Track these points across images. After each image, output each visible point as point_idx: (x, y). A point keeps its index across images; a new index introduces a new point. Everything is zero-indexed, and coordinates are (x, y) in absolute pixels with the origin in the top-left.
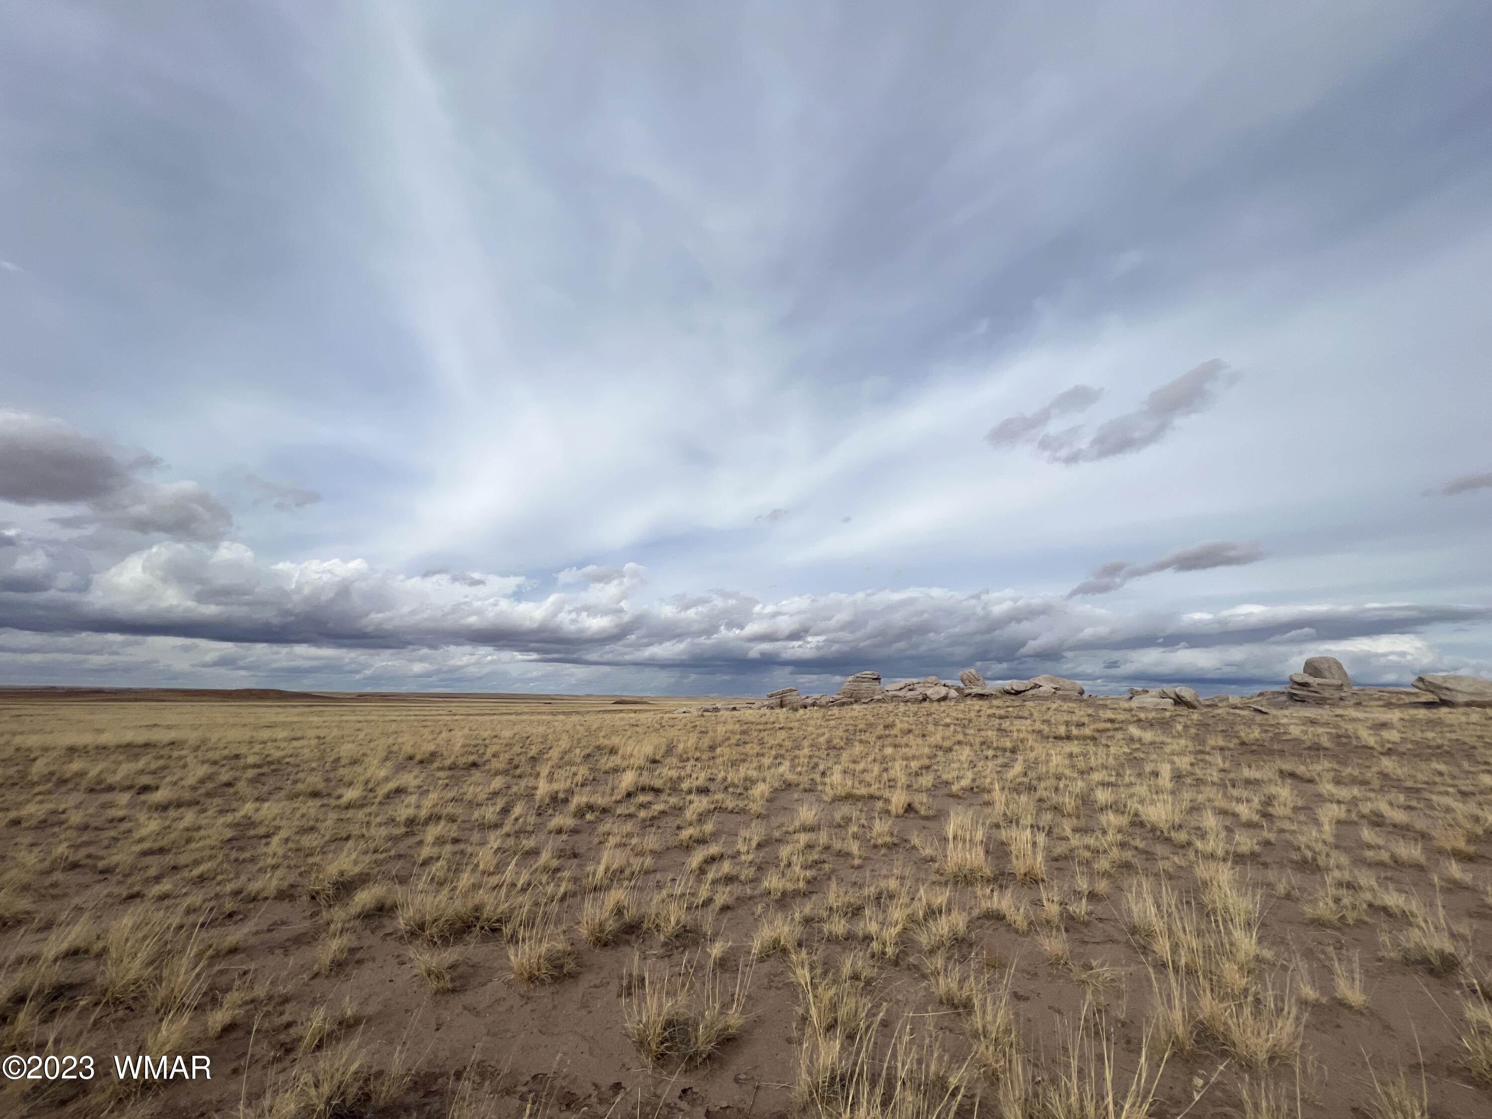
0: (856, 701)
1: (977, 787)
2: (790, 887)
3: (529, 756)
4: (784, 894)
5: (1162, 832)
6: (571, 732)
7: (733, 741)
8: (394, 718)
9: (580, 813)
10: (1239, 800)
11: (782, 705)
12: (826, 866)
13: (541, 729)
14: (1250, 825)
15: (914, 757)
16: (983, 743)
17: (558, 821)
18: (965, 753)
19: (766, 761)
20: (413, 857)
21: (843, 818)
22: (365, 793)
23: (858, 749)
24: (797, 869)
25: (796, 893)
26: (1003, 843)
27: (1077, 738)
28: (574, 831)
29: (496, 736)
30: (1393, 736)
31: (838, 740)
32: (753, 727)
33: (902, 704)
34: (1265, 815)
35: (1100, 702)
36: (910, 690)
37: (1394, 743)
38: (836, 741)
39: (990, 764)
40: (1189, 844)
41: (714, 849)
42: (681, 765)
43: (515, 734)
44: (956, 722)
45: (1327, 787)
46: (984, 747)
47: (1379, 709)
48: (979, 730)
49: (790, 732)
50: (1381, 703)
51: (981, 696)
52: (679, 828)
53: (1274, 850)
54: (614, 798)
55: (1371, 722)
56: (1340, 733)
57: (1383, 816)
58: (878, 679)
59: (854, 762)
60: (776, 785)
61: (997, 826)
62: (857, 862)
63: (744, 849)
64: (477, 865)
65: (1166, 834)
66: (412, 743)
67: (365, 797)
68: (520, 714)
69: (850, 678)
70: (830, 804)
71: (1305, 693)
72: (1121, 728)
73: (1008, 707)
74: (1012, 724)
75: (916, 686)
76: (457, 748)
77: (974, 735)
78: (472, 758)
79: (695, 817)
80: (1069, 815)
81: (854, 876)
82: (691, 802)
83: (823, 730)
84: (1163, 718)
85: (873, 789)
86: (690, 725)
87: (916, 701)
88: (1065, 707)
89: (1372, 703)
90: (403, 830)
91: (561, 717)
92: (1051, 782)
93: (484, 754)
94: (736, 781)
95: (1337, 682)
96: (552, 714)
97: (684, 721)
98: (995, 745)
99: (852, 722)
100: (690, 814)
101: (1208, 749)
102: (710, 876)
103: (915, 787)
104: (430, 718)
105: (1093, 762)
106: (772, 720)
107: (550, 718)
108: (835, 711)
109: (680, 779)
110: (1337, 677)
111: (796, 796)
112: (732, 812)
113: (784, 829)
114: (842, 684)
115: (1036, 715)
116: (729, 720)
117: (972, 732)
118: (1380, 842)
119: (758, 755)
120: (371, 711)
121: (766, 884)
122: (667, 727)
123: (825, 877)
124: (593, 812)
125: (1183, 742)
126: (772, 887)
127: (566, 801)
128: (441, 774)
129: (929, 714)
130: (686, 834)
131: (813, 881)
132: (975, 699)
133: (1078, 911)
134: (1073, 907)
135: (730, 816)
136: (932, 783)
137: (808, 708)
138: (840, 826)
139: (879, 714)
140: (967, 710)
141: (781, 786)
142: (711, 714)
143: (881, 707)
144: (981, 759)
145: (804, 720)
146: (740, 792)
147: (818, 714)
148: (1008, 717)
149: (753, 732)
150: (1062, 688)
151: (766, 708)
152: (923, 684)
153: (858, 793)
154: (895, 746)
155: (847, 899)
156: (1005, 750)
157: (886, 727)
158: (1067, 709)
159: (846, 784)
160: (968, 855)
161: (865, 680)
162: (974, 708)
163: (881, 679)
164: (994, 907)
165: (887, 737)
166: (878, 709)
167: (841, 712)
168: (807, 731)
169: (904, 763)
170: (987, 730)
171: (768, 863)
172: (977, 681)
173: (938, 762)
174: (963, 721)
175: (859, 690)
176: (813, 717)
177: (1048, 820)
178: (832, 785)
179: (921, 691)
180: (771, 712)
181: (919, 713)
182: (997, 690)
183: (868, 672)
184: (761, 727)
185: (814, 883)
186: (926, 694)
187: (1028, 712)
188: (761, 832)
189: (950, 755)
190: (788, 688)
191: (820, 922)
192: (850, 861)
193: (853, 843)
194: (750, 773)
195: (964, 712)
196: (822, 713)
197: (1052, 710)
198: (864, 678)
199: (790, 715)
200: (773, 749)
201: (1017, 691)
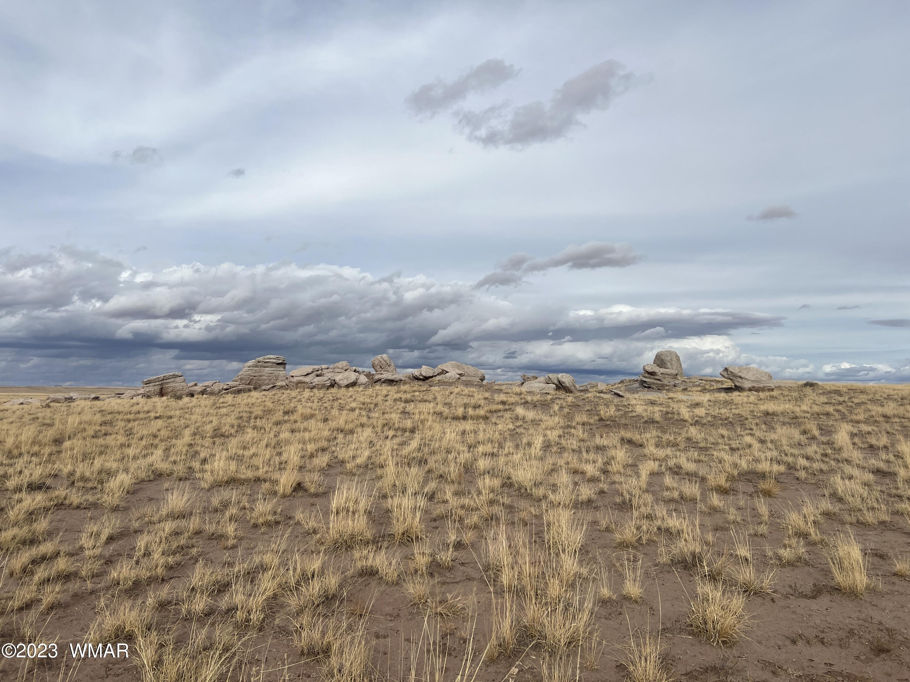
0: (255, 389)
1: (372, 464)
2: (144, 574)
4: (137, 583)
5: (526, 489)
7: (91, 432)
10: (587, 461)
11: (162, 394)
12: (194, 551)
14: (593, 480)
15: (311, 440)
16: (384, 425)
18: (366, 434)
19: (131, 452)
21: (221, 502)
23: (250, 434)
24: (157, 556)
25: (152, 580)
26: (388, 511)
27: (472, 418)
30: (700, 412)
31: (227, 427)
32: (120, 417)
33: (307, 390)
34: (605, 472)
35: (497, 387)
36: (318, 376)
37: (700, 417)
38: (225, 429)
39: (389, 443)
40: (545, 497)
41: (46, 548)
44: (362, 406)
45: (651, 449)
46: (386, 428)
47: (698, 393)
48: (383, 413)
49: (170, 421)
50: (699, 389)
51: (391, 382)
53: (605, 497)
55: (690, 402)
56: (668, 411)
57: (681, 468)
58: (283, 364)
59: (244, 448)
60: (143, 475)
61: (385, 497)
62: (231, 542)
63: (89, 544)
65: (528, 491)
69: (250, 363)
70: (209, 490)
71: (652, 381)
72: (510, 409)
73: (414, 391)
74: (415, 407)
75: (325, 371)
77: (378, 418)
79: (22, 516)
80: (453, 482)
81: (226, 556)
82: (18, 501)
83: (211, 418)
84: (546, 401)
85: (260, 473)
86: (27, 418)
87: (323, 387)
88: (466, 392)
89: (694, 389)
92: (441, 456)
94: (88, 474)
95: (674, 372)
97: (18, 413)
98: (397, 425)
99: (247, 409)
100: (15, 513)
101: (574, 424)
102: (38, 576)
103: (308, 467)
105: (481, 436)
106: (146, 409)
108: (229, 398)
109: (4, 476)
110: (675, 368)
111: (166, 485)
112: (78, 507)
113: (146, 519)
114: (238, 370)
115: (439, 398)
116: (87, 409)
117: (377, 415)
118: (675, 485)
119: (122, 446)
121: (114, 574)
123: (192, 561)
125: (557, 419)
126: (122, 577)
129: (335, 399)
130: (6, 535)
131: (176, 566)
132: (384, 385)
133: (444, 559)
134: (440, 556)
135: (74, 512)
136: (327, 463)
137: (196, 396)
138: (216, 511)
139: (279, 400)
140: (375, 395)
141: (149, 476)
142: (61, 404)
143: (283, 393)
144: (380, 439)
145: (188, 408)
146: (92, 485)
147: (207, 402)
148: (413, 401)
149: (119, 422)
150: (466, 374)
151: (140, 396)
152: (332, 370)
153: (243, 477)
154: (293, 431)
155: (214, 578)
156: (404, 430)
157: (286, 413)
158: (468, 393)
159: (229, 469)
160: (350, 523)
161: (268, 364)
162: (383, 393)
163: (286, 364)
164: (369, 565)
165: (285, 422)
166: (280, 395)
167: (235, 399)
168: (190, 419)
169: (300, 446)
170: (391, 413)
171: (120, 555)
172: (389, 368)
173: (337, 444)
174: (369, 405)
175: (260, 376)
176: (200, 406)
177: (432, 487)
178: (212, 472)
179: (329, 377)
180: (147, 401)
181: (324, 398)
182: (406, 377)
183: (271, 356)
184: (131, 417)
185: (177, 568)
186: (334, 380)
187: (432, 396)
188: (115, 524)
189: (350, 436)
190: (171, 374)
191: (178, 604)
192: (223, 542)
193: (230, 525)
194: (108, 465)
195: (371, 396)
196: (212, 401)
197: (454, 394)
198: (267, 362)
199: (171, 403)
200: (144, 439)
201: (425, 377)
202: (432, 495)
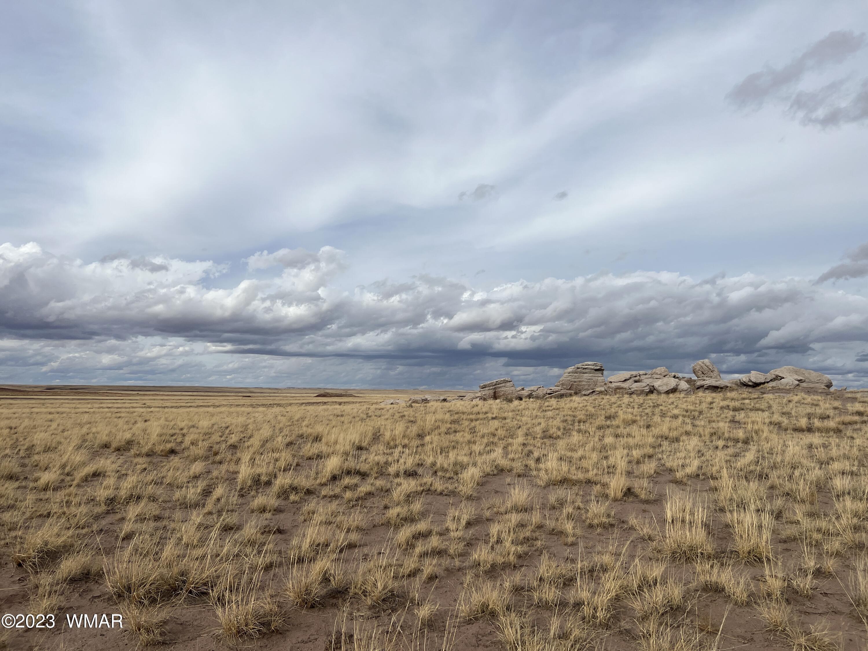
0: (576, 393)
1: (703, 474)
2: (500, 560)
3: (228, 443)
4: (494, 566)
6: (273, 422)
7: (443, 429)
8: (87, 410)
9: (284, 494)
11: (495, 397)
12: (539, 543)
13: (241, 420)
15: (637, 446)
16: (712, 434)
17: (260, 500)
18: (693, 443)
19: (477, 448)
20: (115, 531)
21: (558, 500)
22: (62, 477)
23: (576, 438)
24: (508, 544)
25: (506, 566)
26: (727, 526)
27: (820, 430)
28: (278, 511)
29: (193, 426)
31: (554, 430)
32: (465, 417)
33: (626, 396)
35: (849, 395)
36: (636, 382)
38: (553, 431)
39: (721, 454)
41: (422, 526)
42: (388, 451)
43: (213, 425)
44: (685, 413)
46: (714, 438)
48: (710, 422)
49: (504, 422)
51: (715, 388)
52: (386, 507)
54: (318, 481)
58: (600, 370)
59: (572, 450)
60: (488, 470)
61: (722, 510)
62: (570, 540)
63: (452, 526)
64: (180, 539)
66: (107, 432)
67: (63, 480)
68: (218, 406)
69: (570, 369)
70: (545, 488)
73: (744, 399)
74: (747, 416)
75: (643, 377)
76: (154, 437)
77: (704, 427)
78: (169, 446)
79: (402, 498)
80: (803, 501)
81: (567, 552)
82: (399, 485)
83: (539, 420)
85: (591, 475)
86: (397, 416)
87: (641, 392)
88: (809, 400)
90: (103, 508)
91: (261, 409)
92: (785, 472)
93: (182, 442)
94: (446, 466)
96: (252, 406)
97: (391, 411)
98: (727, 435)
99: (570, 413)
100: (397, 494)
102: (418, 550)
103: (636, 473)
104: (124, 410)
105: (834, 453)
106: (484, 410)
107: (250, 409)
108: (553, 402)
109: (387, 463)
111: (508, 480)
112: (441, 494)
113: (495, 509)
114: (560, 376)
115: (775, 407)
116: (439, 409)
117: (702, 423)
119: (469, 442)
120: (62, 403)
121: (475, 556)
122: (373, 417)
123: (537, 553)
124: (297, 493)
126: (482, 559)
127: (268, 483)
128: (140, 460)
129: (656, 406)
130: (393, 512)
131: (524, 555)
132: (707, 391)
133: (802, 585)
134: (797, 582)
135: (439, 497)
136: (655, 470)
137: (524, 400)
138: (553, 508)
139: (600, 405)
140: (698, 402)
141: (493, 471)
142: (420, 405)
143: (603, 399)
144: (710, 448)
145: (519, 411)
146: (449, 475)
147: (535, 405)
148: (743, 409)
149: (464, 422)
150: (806, 380)
151: (478, 399)
152: (650, 376)
153: (574, 477)
154: (617, 436)
155: (559, 571)
156: (737, 441)
157: (608, 418)
158: (811, 401)
159: (562, 469)
160: (688, 534)
161: (587, 370)
162: (706, 400)
163: (603, 370)
164: (713, 580)
165: (608, 427)
166: (600, 400)
167: (559, 403)
168: (521, 421)
169: (626, 451)
170: (718, 421)
171: (477, 539)
172: (712, 373)
173: (663, 451)
174: (693, 413)
175: (580, 382)
176: (528, 408)
177: (778, 505)
178: (546, 471)
179: (648, 383)
180: (484, 403)
181: (645, 405)
182: (732, 383)
183: (589, 363)
184: (473, 417)
185: (525, 557)
186: (653, 386)
187: (766, 405)
188: (471, 512)
189: (676, 444)
190: (502, 379)
191: (530, 591)
192: (563, 539)
193: (568, 523)
194: (460, 458)
195: (694, 403)
196: (538, 404)
197: (794, 402)
198: (586, 368)
199: (504, 406)
200: (486, 437)
201: (755, 383)
202: (778, 514)
